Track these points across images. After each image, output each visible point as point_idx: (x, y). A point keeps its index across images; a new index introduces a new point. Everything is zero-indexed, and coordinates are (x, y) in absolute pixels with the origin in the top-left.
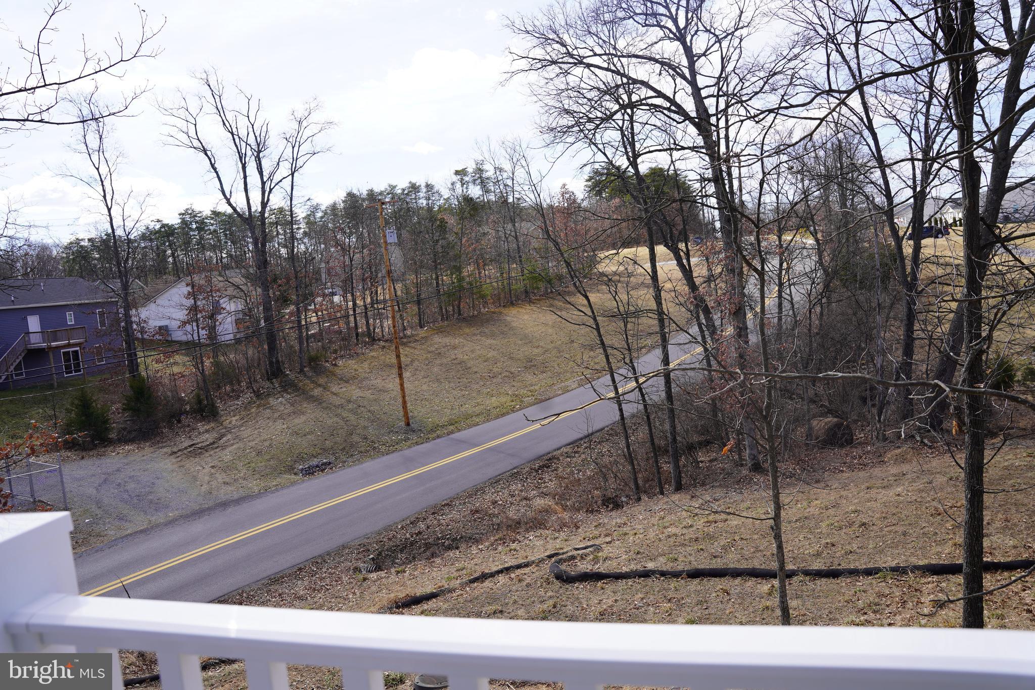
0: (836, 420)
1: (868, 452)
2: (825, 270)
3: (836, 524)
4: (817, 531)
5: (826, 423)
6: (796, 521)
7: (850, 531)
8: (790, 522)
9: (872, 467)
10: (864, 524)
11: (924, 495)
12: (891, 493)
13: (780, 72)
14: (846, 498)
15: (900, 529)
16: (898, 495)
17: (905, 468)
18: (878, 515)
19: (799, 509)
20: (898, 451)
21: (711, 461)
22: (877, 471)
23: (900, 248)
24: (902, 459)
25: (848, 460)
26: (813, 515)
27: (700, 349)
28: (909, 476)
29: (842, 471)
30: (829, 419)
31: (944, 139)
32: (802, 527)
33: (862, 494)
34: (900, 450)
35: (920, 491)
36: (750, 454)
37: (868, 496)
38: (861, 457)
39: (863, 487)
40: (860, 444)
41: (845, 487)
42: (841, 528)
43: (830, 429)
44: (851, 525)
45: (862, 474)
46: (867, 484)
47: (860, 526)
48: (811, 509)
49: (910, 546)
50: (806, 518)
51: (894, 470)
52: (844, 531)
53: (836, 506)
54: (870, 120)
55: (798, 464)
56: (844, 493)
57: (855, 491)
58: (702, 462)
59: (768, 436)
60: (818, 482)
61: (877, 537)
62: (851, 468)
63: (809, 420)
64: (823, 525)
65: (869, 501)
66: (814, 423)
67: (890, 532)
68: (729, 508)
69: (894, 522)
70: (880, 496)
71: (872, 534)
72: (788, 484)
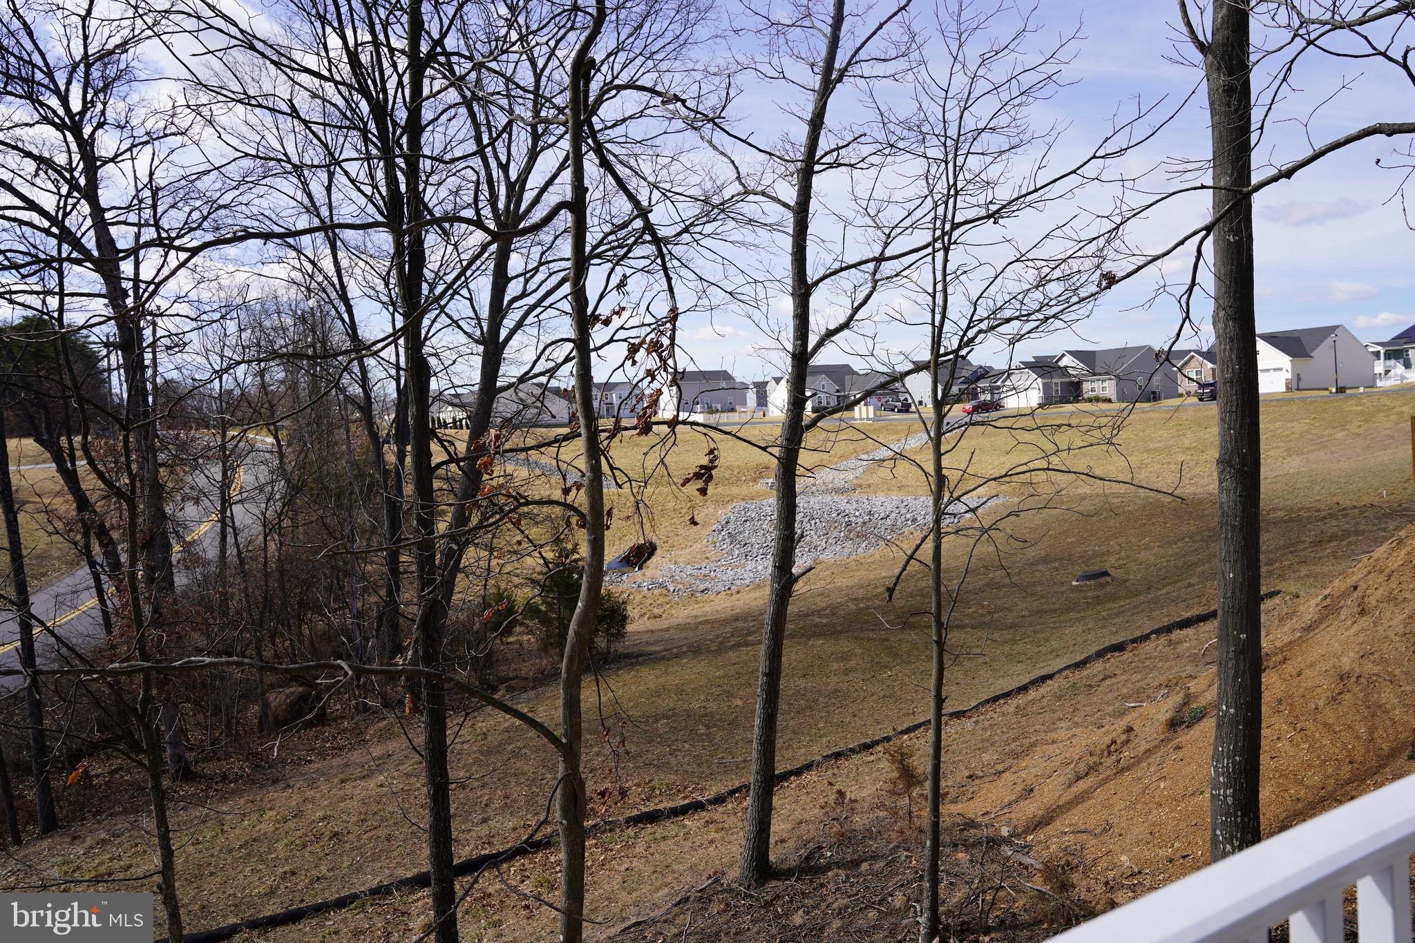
0: (301, 689)
1: (345, 730)
2: (287, 481)
3: (298, 842)
4: (270, 857)
5: (288, 696)
6: (241, 847)
7: (316, 848)
8: (230, 851)
9: (350, 750)
10: (336, 834)
11: (413, 780)
12: (372, 784)
13: (225, 207)
14: (313, 801)
15: (382, 833)
16: (381, 786)
17: (392, 746)
18: (354, 819)
19: (245, 829)
20: (382, 724)
21: (112, 773)
22: (356, 756)
23: (379, 454)
24: (386, 735)
25: (318, 743)
26: (265, 834)
27: (92, 602)
28: (395, 757)
29: (310, 762)
30: (292, 690)
31: (434, 321)
32: (249, 854)
33: (334, 791)
34: (384, 723)
35: (408, 775)
36: (172, 756)
37: (341, 793)
38: (335, 738)
39: (336, 780)
40: (335, 719)
41: (312, 784)
42: (304, 846)
43: (293, 703)
44: (318, 839)
45: (336, 762)
46: (342, 776)
47: (331, 839)
48: (263, 826)
49: (396, 853)
50: (255, 840)
51: (377, 751)
52: (309, 849)
53: (298, 814)
54: (343, 287)
55: (247, 760)
56: (310, 794)
57: (324, 787)
58: (97, 776)
59: (148, 745)
60: (275, 781)
61: (353, 849)
62: (322, 755)
63: (263, 694)
64: (280, 846)
65: (343, 800)
66: (271, 697)
67: (370, 839)
68: (136, 845)
69: (376, 824)
70: (358, 791)
71: (347, 846)
72: (233, 792)
